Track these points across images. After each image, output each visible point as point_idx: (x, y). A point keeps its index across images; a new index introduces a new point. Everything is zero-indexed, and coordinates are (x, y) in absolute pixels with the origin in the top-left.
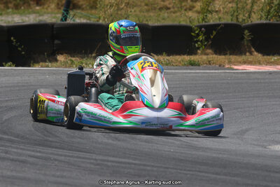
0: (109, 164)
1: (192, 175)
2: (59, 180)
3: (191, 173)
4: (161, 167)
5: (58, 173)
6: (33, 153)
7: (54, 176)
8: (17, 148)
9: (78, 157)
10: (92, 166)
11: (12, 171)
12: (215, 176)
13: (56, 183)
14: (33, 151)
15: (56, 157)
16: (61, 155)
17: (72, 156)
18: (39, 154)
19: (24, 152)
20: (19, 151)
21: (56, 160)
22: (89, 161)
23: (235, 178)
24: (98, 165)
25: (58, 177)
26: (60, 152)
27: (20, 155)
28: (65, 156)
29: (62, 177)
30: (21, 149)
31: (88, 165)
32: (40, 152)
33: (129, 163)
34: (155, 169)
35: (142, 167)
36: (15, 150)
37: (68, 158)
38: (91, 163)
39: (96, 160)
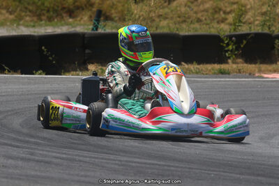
0: (134, 164)
1: (216, 175)
2: (83, 179)
3: (215, 173)
4: (186, 167)
5: (83, 173)
6: (58, 155)
7: (78, 175)
8: (43, 150)
9: (102, 159)
10: (116, 167)
11: (36, 171)
12: (238, 176)
13: (79, 182)
14: (59, 153)
15: (81, 158)
16: (86, 157)
17: (97, 158)
18: (64, 156)
19: (50, 154)
20: (45, 153)
21: (80, 161)
22: (114, 162)
23: (259, 178)
24: (123, 165)
25: (82, 176)
26: (86, 153)
27: (46, 156)
28: (90, 157)
29: (86, 176)
30: (47, 151)
31: (113, 166)
32: (65, 154)
33: (153, 164)
34: (180, 169)
35: (166, 168)
36: (41, 152)
37: (93, 159)
38: (116, 164)
39: (120, 161)
